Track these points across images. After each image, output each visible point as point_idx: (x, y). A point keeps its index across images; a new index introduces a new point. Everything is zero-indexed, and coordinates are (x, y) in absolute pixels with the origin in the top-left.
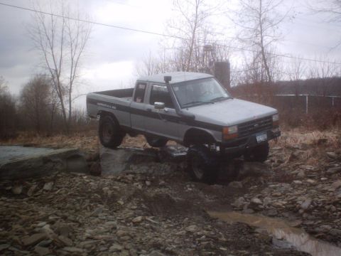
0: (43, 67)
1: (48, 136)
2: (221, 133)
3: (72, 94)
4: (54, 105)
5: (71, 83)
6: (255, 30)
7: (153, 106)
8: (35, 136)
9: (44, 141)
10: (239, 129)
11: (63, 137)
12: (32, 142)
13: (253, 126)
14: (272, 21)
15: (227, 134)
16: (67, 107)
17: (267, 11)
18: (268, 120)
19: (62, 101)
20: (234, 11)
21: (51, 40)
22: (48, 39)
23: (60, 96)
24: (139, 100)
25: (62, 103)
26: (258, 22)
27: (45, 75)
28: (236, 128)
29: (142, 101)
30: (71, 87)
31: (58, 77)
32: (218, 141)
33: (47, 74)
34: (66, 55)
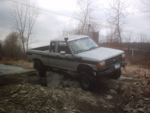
0: (16, 28)
1: (16, 60)
2: (96, 65)
3: (28, 42)
4: (20, 46)
5: (28, 37)
6: (116, 18)
7: (60, 54)
8: (10, 60)
9: (14, 62)
10: (106, 63)
11: (23, 61)
12: (9, 63)
13: (113, 61)
14: (123, 14)
15: (100, 66)
16: (26, 47)
17: (121, 9)
18: (120, 57)
19: (24, 44)
20: (106, 9)
21: (21, 16)
22: (19, 16)
23: (23, 42)
24: (52, 51)
25: (24, 45)
26: (117, 14)
27: (16, 32)
28: (104, 62)
29: (54, 52)
30: (28, 38)
31: (23, 33)
32: (95, 70)
33: (17, 32)
34: (27, 23)
